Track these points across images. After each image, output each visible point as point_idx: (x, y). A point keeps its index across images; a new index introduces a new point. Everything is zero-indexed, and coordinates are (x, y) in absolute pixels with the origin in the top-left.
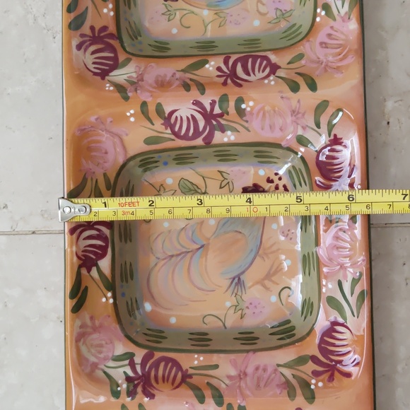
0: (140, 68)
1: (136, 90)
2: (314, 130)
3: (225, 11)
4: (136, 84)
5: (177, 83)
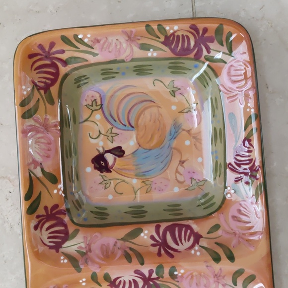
0: (87, 238)
5: (119, 253)
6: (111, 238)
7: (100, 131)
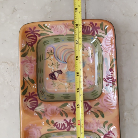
0: (45, 106)
1: (45, 115)
2: (103, 128)
3: (73, 84)
4: (44, 112)
5: (58, 112)
6: (55, 106)
7: (53, 63)
